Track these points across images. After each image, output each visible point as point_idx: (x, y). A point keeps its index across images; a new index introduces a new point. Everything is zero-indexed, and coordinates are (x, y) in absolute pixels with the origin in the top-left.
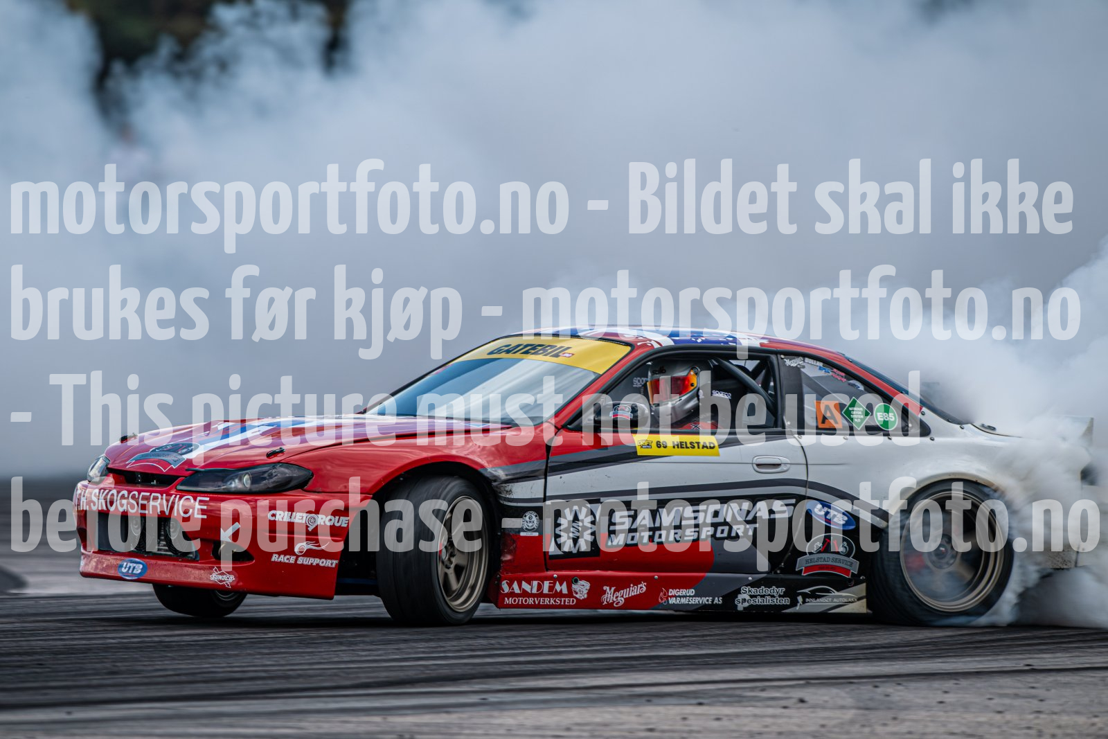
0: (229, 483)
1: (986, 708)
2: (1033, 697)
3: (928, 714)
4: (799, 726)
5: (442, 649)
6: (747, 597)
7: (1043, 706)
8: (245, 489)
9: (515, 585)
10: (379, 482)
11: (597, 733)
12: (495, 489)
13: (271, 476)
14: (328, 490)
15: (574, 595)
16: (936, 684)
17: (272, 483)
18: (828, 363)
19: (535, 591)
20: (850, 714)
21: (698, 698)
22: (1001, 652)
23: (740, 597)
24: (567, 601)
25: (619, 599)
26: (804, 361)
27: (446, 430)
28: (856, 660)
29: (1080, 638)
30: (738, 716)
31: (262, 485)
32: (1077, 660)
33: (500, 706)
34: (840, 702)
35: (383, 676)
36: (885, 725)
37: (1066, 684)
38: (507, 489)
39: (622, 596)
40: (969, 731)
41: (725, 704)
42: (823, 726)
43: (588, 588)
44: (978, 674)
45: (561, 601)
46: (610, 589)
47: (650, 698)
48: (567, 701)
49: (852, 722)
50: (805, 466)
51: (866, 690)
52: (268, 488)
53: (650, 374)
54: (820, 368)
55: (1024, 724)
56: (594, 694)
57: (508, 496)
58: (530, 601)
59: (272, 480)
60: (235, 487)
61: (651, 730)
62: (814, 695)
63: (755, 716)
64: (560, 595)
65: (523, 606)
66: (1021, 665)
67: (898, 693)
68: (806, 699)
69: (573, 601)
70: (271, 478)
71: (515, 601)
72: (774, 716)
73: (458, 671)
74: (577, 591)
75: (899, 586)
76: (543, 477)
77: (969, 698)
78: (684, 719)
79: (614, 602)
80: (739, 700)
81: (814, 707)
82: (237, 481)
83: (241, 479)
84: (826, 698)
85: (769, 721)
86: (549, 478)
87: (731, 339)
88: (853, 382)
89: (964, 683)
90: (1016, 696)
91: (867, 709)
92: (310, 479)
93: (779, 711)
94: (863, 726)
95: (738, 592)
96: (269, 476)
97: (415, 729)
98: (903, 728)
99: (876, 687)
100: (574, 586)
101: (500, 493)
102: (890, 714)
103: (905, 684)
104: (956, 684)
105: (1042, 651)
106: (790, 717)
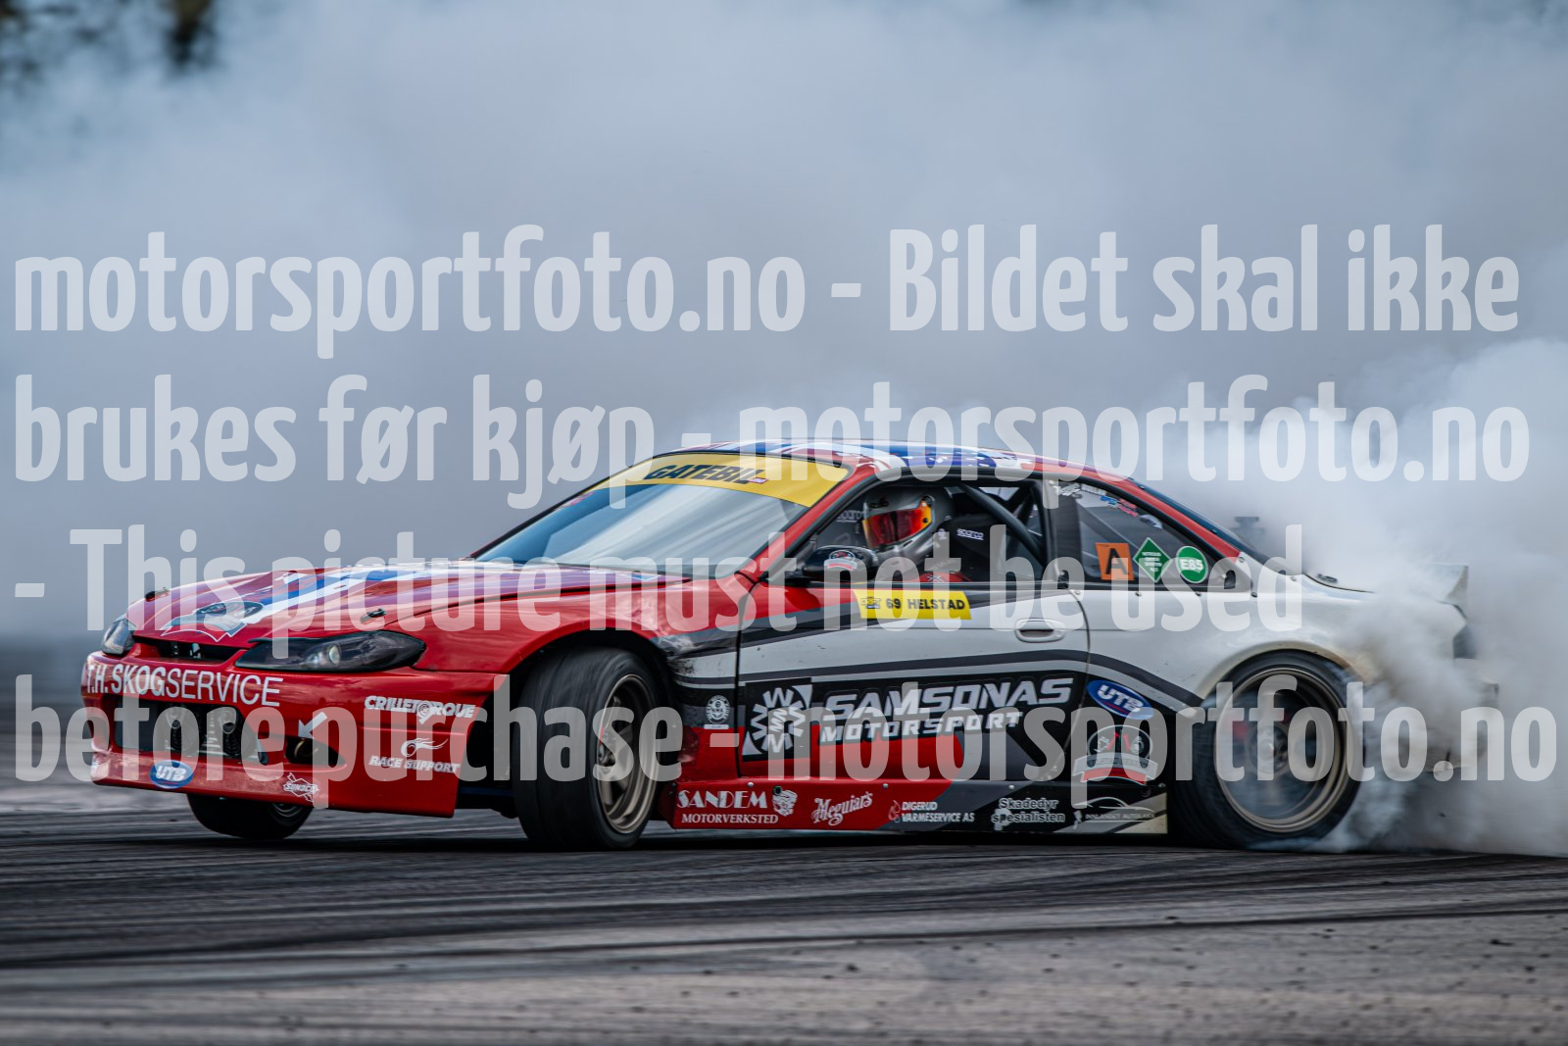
0: (310, 658)
1: (1111, 979)
2: (1179, 963)
3: (1030, 986)
4: (849, 1003)
5: (342, 896)
6: (1008, 813)
7: (1193, 976)
8: (330, 666)
9: (697, 797)
10: (516, 656)
11: (562, 1014)
12: (670, 664)
13: (366, 648)
14: (447, 668)
15: (776, 810)
16: (1043, 944)
17: (371, 657)
18: (1112, 491)
19: (723, 805)
20: (919, 987)
21: (705, 965)
22: (1134, 898)
23: (999, 812)
24: (766, 818)
25: (836, 815)
26: (1080, 488)
27: (605, 584)
28: (927, 910)
29: (1245, 880)
30: (761, 990)
31: (355, 661)
32: (1240, 911)
33: (424, 976)
34: (906, 970)
35: (258, 933)
36: (969, 1002)
37: (1225, 945)
38: (686, 665)
39: (840, 812)
40: (1088, 1010)
41: (743, 972)
42: (882, 1004)
43: (794, 800)
44: (1101, 930)
45: (757, 818)
46: (824, 802)
47: (637, 965)
48: (519, 968)
49: (923, 998)
50: (1085, 632)
51: (942, 953)
52: (363, 665)
53: (865, 506)
54: (1103, 499)
55: (1166, 1001)
56: (557, 959)
57: (687, 675)
58: (717, 818)
59: (367, 655)
60: (319, 664)
61: (638, 1010)
62: (869, 960)
63: (786, 990)
64: (756, 810)
65: (707, 826)
66: (1161, 918)
67: (988, 957)
68: (858, 964)
69: (774, 818)
70: (368, 652)
71: (696, 818)
72: (811, 990)
73: (365, 927)
74: (780, 804)
75: (1211, 796)
76: (734, 648)
77: (1089, 963)
78: (686, 994)
79: (829, 819)
80: (762, 967)
81: (870, 977)
82: (321, 655)
83: (326, 654)
84: (886, 964)
85: (805, 997)
86: (743, 651)
87: (982, 458)
88: (1146, 516)
89: (1081, 942)
90: (1155, 961)
91: (945, 979)
92: (422, 652)
93: (819, 983)
94: (938, 1004)
95: (995, 805)
96: (364, 648)
97: (305, 1009)
98: (996, 1006)
99: (957, 948)
100: (775, 798)
101: (678, 671)
102: (977, 987)
103: (997, 944)
104: (1070, 944)
105: (1190, 898)
106: (834, 991)
